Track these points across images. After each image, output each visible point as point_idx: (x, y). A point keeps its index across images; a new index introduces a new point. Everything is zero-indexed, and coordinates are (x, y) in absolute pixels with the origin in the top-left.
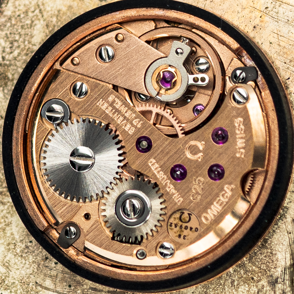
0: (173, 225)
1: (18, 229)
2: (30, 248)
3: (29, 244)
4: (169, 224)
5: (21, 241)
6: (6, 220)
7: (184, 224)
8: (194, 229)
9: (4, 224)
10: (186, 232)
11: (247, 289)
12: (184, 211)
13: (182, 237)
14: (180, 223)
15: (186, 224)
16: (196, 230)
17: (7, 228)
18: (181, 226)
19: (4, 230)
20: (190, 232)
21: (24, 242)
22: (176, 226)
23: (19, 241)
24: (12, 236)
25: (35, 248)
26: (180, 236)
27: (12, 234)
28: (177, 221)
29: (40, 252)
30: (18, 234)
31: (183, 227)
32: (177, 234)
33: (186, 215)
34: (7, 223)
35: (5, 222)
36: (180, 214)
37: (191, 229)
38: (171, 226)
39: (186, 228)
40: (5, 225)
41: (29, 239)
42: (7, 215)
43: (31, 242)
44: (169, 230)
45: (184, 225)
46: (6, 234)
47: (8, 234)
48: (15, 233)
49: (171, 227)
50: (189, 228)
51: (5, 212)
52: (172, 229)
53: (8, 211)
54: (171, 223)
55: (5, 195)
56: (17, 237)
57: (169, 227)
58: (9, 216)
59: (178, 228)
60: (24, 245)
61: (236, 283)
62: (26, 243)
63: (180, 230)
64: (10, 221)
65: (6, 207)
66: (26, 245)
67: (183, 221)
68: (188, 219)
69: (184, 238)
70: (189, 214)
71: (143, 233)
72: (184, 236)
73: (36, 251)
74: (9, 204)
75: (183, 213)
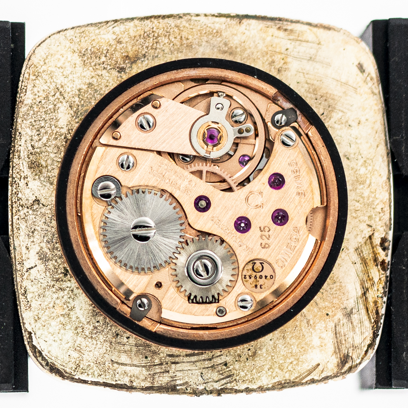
0: (247, 277)
1: (82, 312)
2: (98, 328)
3: (97, 324)
4: (243, 276)
5: (88, 323)
6: (69, 305)
7: (258, 273)
8: (269, 277)
9: (68, 309)
10: (261, 282)
11: (324, 326)
12: (255, 261)
13: (259, 286)
14: (254, 274)
15: (260, 274)
16: (271, 277)
17: (72, 313)
18: (255, 276)
19: (69, 315)
20: (266, 280)
21: (91, 324)
22: (250, 278)
23: (85, 323)
24: (78, 320)
25: (104, 326)
26: (256, 286)
27: (78, 318)
28: (250, 272)
29: (109, 330)
30: (83, 316)
31: (258, 276)
32: (254, 285)
33: (258, 265)
34: (70, 308)
35: (68, 307)
36: (252, 265)
37: (266, 277)
38: (245, 278)
39: (261, 277)
40: (69, 310)
41: (95, 320)
42: (69, 300)
43: (98, 322)
44: (245, 283)
45: (258, 275)
46: (71, 319)
47: (74, 319)
48: (81, 317)
49: (246, 280)
50: (264, 277)
51: (65, 297)
52: (246, 281)
53: (69, 296)
54: (245, 276)
55: (62, 280)
56: (83, 320)
57: (244, 279)
58: (71, 301)
59: (253, 279)
60: (92, 326)
61: (311, 322)
62: (93, 323)
63: (255, 281)
64: (73, 305)
65: (66, 292)
66: (93, 326)
67: (256, 271)
68: (261, 269)
69: (261, 288)
70: (261, 263)
71: (219, 290)
72: (261, 286)
73: (105, 330)
74: (68, 289)
75: (255, 263)
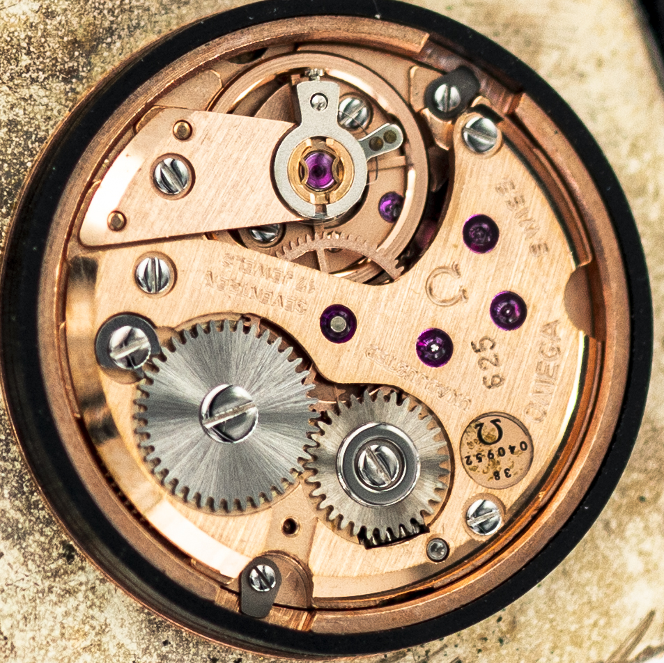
0: (473, 459)
1: (126, 630)
2: (170, 655)
3: (165, 649)
4: (465, 460)
5: (146, 651)
6: (94, 623)
7: (493, 446)
8: (517, 448)
9: (94, 633)
10: (505, 462)
12: (481, 421)
13: (502, 474)
14: (486, 449)
15: (498, 445)
16: (523, 446)
17: (105, 639)
18: (490, 453)
19: (99, 645)
20: (514, 457)
21: (153, 651)
22: (480, 460)
23: (139, 653)
24: (122, 651)
25: (180, 650)
26: (496, 475)
27: (120, 646)
28: (477, 447)
29: (194, 654)
30: (131, 639)
31: (495, 452)
32: (491, 473)
33: (489, 428)
34: (98, 628)
35: (94, 628)
36: (476, 430)
37: (512, 449)
38: (469, 463)
39: (501, 452)
40: (97, 634)
41: (159, 640)
42: (91, 612)
43: (166, 643)
44: (470, 472)
45: (495, 448)
46: (107, 653)
47: (113, 651)
48: (126, 641)
49: (471, 466)
50: (508, 451)
51: (82, 607)
52: (474, 469)
53: (89, 603)
54: (468, 457)
56: (132, 647)
57: (467, 467)
58: (95, 612)
59: (485, 460)
60: (155, 655)
62: (156, 650)
63: (491, 463)
64: (102, 620)
65: (80, 596)
66: (159, 655)
67: (489, 441)
68: (496, 434)
69: (508, 476)
70: (494, 422)
71: (423, 505)
72: (506, 471)
73: (185, 657)
74: (83, 588)
75: (481, 425)
